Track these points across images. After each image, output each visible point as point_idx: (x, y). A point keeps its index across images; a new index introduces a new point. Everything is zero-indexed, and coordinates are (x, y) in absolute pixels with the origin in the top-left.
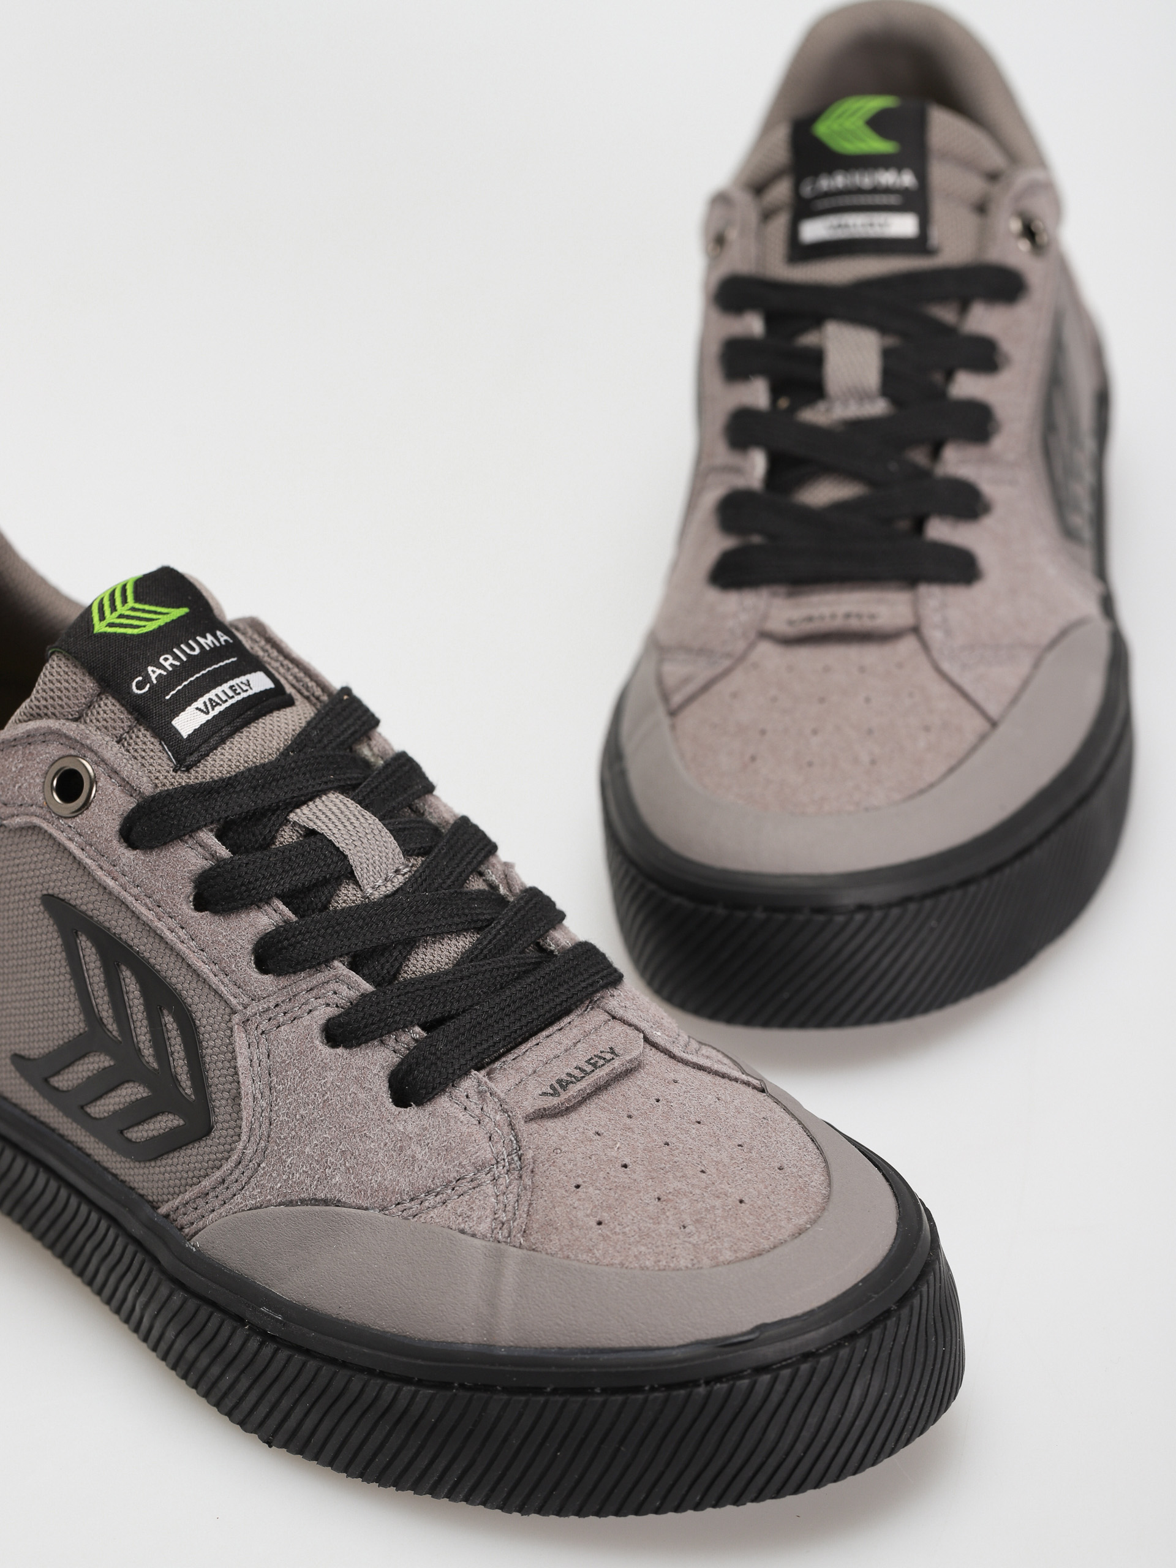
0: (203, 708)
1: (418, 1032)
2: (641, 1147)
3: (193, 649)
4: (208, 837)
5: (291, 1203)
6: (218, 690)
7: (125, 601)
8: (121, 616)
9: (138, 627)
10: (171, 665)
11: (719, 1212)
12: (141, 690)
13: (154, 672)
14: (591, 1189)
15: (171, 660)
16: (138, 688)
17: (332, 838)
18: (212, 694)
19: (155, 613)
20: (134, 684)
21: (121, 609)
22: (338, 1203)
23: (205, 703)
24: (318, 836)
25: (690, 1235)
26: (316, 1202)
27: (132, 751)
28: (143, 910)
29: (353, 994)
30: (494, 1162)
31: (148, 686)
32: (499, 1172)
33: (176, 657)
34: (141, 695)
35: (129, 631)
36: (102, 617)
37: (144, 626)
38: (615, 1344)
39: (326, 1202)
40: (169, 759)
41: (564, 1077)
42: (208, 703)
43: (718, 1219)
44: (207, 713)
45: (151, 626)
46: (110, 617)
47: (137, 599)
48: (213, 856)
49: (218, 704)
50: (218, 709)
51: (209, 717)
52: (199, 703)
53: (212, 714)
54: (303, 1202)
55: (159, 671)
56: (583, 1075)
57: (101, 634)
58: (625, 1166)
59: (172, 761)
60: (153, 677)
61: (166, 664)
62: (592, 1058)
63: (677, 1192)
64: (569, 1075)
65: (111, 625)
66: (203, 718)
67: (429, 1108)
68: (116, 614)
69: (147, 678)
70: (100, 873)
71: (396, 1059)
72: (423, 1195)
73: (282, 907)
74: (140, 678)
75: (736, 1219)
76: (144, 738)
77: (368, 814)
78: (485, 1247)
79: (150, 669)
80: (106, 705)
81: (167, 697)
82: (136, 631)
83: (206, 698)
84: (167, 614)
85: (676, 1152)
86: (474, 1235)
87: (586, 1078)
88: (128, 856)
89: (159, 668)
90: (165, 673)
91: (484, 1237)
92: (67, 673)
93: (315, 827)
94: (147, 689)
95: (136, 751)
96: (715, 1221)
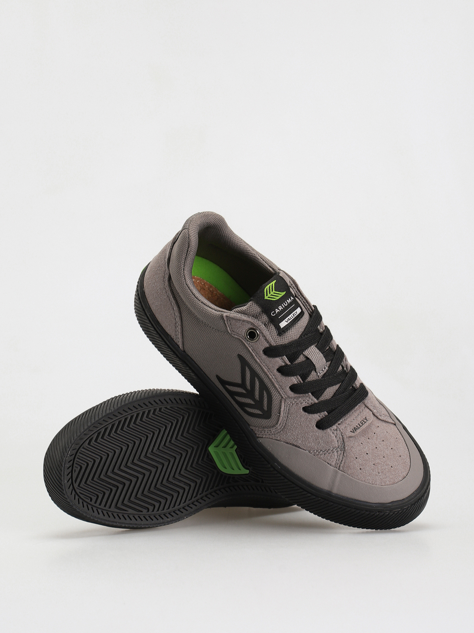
0: (287, 321)
1: (326, 413)
2: (371, 448)
3: (286, 304)
4: (285, 358)
5: (287, 443)
6: (290, 316)
7: (272, 291)
8: (271, 295)
9: (275, 298)
10: (281, 309)
11: (387, 470)
12: (273, 315)
13: (277, 311)
14: (359, 460)
15: (281, 308)
16: (273, 314)
17: (313, 361)
18: (289, 317)
19: (279, 294)
20: (272, 313)
21: (272, 293)
22: (299, 447)
23: (287, 319)
24: (310, 360)
25: (380, 476)
26: (294, 445)
27: (268, 329)
28: (265, 369)
29: (313, 402)
30: (338, 447)
31: (275, 314)
32: (339, 450)
33: (282, 307)
34: (273, 316)
35: (273, 299)
36: (267, 295)
37: (276, 298)
38: (360, 499)
39: (296, 446)
40: (277, 332)
41: (355, 427)
42: (288, 319)
43: (386, 472)
44: (287, 322)
45: (278, 298)
46: (269, 295)
47: (275, 291)
48: (285, 362)
49: (290, 320)
50: (290, 321)
51: (288, 323)
52: (286, 320)
53: (289, 322)
54: (290, 444)
55: (278, 311)
56: (360, 427)
57: (266, 299)
58: (367, 454)
59: (277, 333)
60: (277, 312)
61: (280, 309)
62: (361, 421)
63: (378, 463)
64: (357, 426)
65: (269, 297)
66: (287, 323)
67: (325, 431)
68: (270, 294)
69: (275, 312)
70: (256, 357)
71: (319, 418)
72: (320, 451)
73: (299, 378)
74: (274, 312)
75: (390, 472)
76: (272, 327)
77: (320, 353)
78: (333, 469)
79: (276, 310)
80: (264, 316)
81: (279, 318)
82: (274, 299)
83: (287, 318)
84: (281, 294)
85: (378, 451)
86: (331, 465)
87: (360, 428)
88: (264, 357)
89: (278, 310)
90: (279, 311)
91: (333, 466)
92: (256, 307)
93: (309, 357)
94: (275, 315)
95: (269, 329)
96: (386, 473)
